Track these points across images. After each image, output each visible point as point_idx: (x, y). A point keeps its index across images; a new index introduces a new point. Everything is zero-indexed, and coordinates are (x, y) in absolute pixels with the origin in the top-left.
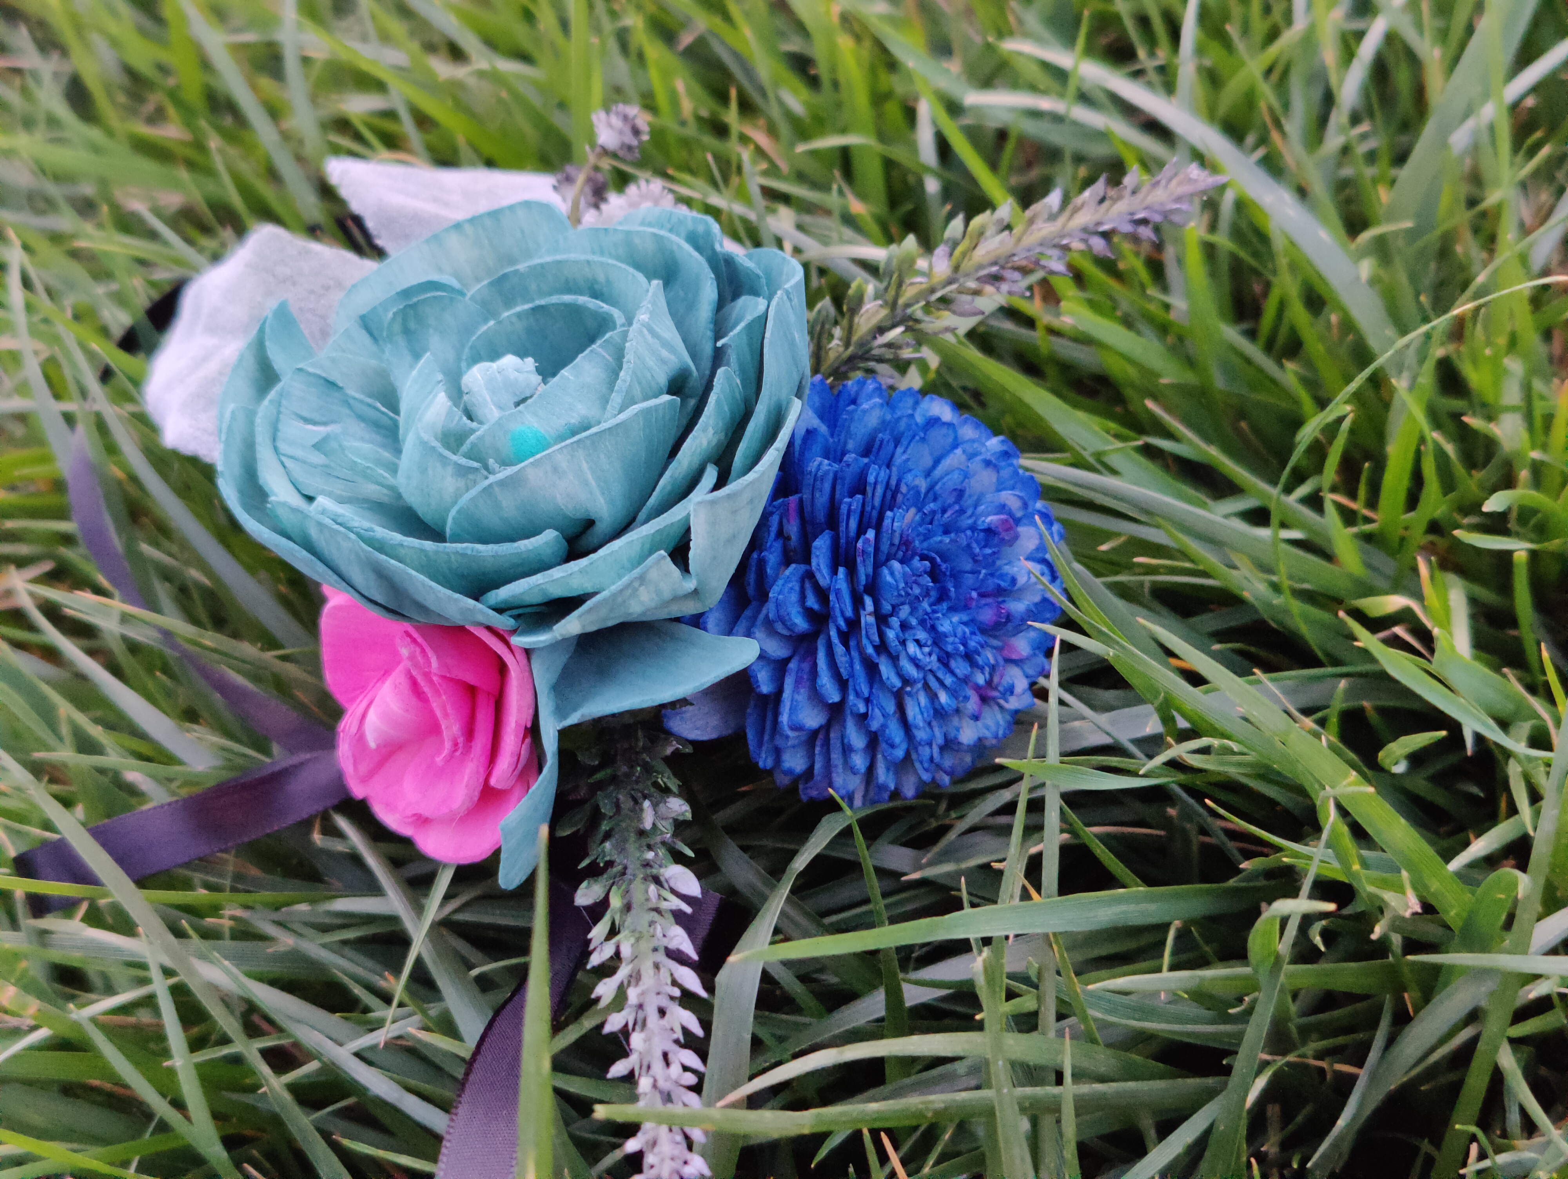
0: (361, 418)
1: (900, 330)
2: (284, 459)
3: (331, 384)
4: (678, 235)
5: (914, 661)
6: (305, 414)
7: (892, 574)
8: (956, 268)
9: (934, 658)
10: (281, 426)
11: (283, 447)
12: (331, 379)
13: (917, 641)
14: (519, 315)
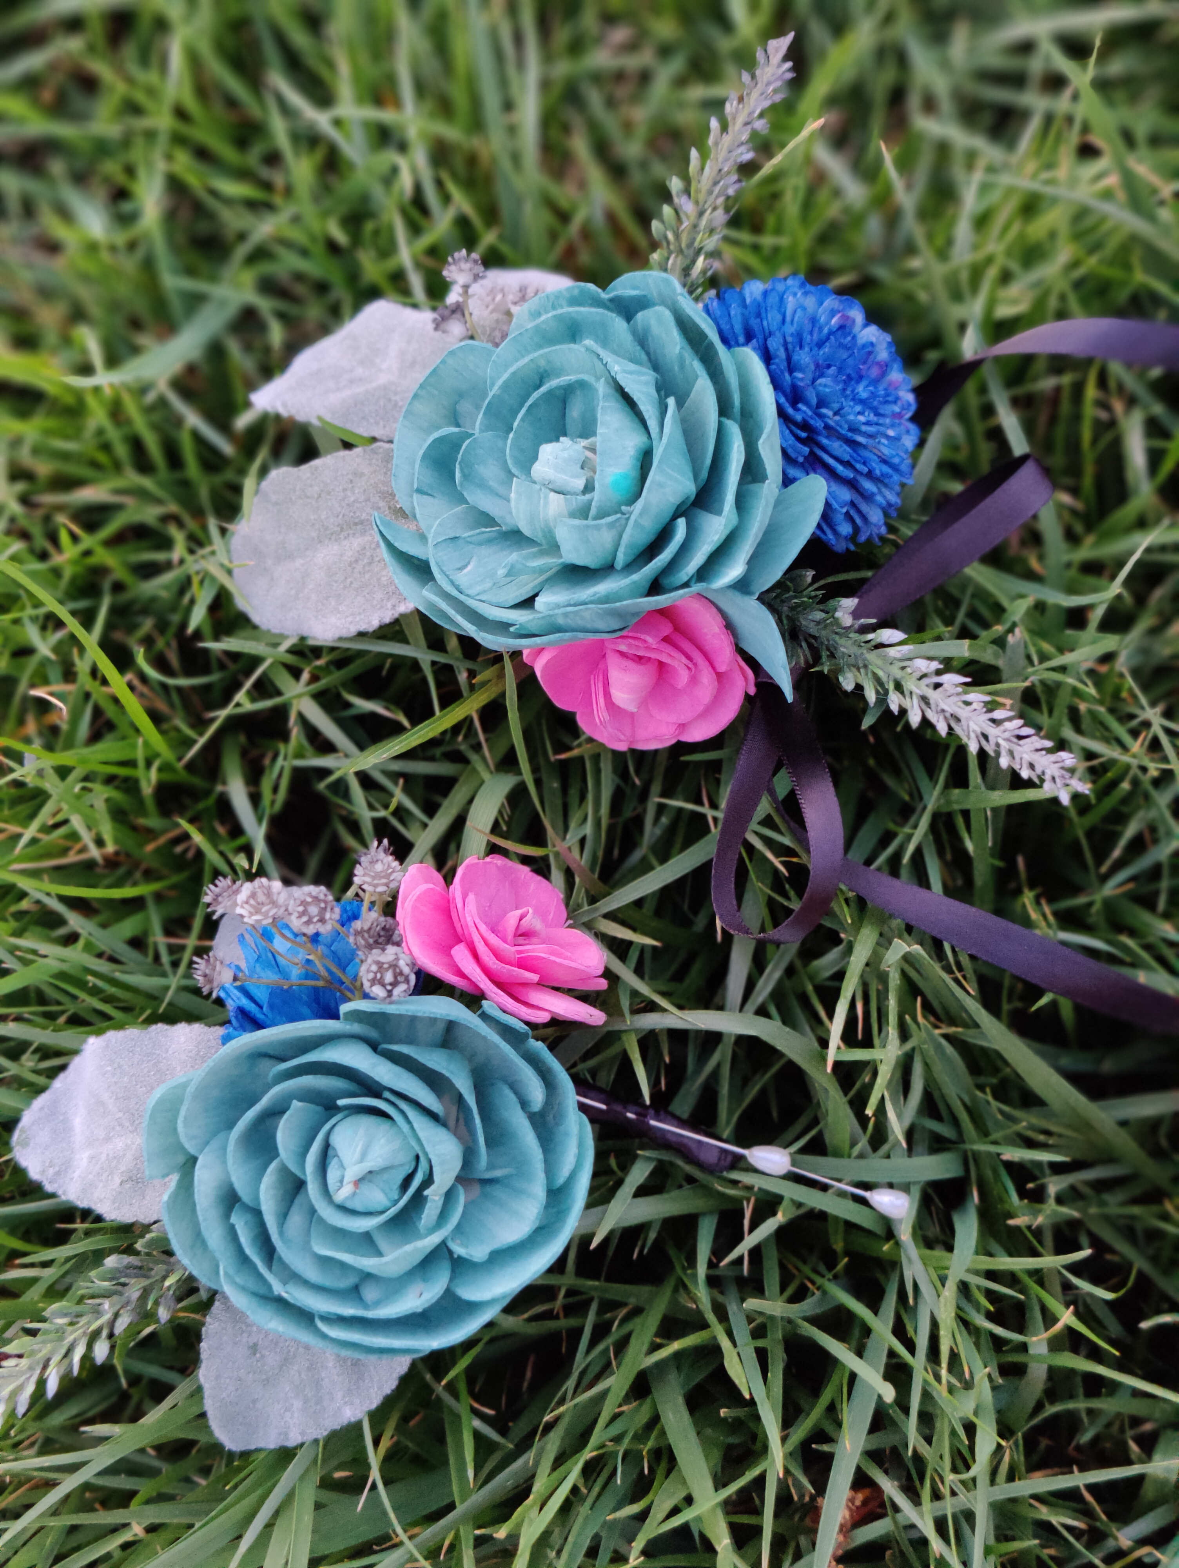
0: (480, 544)
1: (701, 259)
2: (478, 598)
3: (455, 538)
4: (562, 307)
5: (868, 423)
6: (459, 566)
7: (825, 386)
8: (697, 203)
9: (872, 415)
10: (457, 583)
11: (469, 592)
12: (452, 536)
13: (859, 413)
14: (523, 420)
